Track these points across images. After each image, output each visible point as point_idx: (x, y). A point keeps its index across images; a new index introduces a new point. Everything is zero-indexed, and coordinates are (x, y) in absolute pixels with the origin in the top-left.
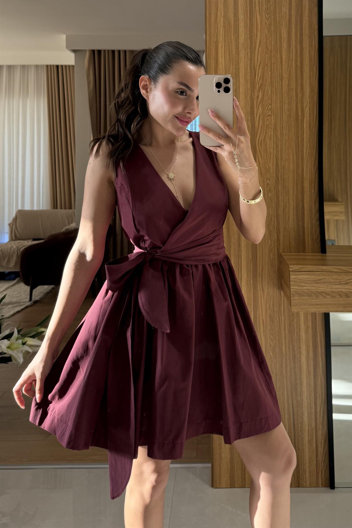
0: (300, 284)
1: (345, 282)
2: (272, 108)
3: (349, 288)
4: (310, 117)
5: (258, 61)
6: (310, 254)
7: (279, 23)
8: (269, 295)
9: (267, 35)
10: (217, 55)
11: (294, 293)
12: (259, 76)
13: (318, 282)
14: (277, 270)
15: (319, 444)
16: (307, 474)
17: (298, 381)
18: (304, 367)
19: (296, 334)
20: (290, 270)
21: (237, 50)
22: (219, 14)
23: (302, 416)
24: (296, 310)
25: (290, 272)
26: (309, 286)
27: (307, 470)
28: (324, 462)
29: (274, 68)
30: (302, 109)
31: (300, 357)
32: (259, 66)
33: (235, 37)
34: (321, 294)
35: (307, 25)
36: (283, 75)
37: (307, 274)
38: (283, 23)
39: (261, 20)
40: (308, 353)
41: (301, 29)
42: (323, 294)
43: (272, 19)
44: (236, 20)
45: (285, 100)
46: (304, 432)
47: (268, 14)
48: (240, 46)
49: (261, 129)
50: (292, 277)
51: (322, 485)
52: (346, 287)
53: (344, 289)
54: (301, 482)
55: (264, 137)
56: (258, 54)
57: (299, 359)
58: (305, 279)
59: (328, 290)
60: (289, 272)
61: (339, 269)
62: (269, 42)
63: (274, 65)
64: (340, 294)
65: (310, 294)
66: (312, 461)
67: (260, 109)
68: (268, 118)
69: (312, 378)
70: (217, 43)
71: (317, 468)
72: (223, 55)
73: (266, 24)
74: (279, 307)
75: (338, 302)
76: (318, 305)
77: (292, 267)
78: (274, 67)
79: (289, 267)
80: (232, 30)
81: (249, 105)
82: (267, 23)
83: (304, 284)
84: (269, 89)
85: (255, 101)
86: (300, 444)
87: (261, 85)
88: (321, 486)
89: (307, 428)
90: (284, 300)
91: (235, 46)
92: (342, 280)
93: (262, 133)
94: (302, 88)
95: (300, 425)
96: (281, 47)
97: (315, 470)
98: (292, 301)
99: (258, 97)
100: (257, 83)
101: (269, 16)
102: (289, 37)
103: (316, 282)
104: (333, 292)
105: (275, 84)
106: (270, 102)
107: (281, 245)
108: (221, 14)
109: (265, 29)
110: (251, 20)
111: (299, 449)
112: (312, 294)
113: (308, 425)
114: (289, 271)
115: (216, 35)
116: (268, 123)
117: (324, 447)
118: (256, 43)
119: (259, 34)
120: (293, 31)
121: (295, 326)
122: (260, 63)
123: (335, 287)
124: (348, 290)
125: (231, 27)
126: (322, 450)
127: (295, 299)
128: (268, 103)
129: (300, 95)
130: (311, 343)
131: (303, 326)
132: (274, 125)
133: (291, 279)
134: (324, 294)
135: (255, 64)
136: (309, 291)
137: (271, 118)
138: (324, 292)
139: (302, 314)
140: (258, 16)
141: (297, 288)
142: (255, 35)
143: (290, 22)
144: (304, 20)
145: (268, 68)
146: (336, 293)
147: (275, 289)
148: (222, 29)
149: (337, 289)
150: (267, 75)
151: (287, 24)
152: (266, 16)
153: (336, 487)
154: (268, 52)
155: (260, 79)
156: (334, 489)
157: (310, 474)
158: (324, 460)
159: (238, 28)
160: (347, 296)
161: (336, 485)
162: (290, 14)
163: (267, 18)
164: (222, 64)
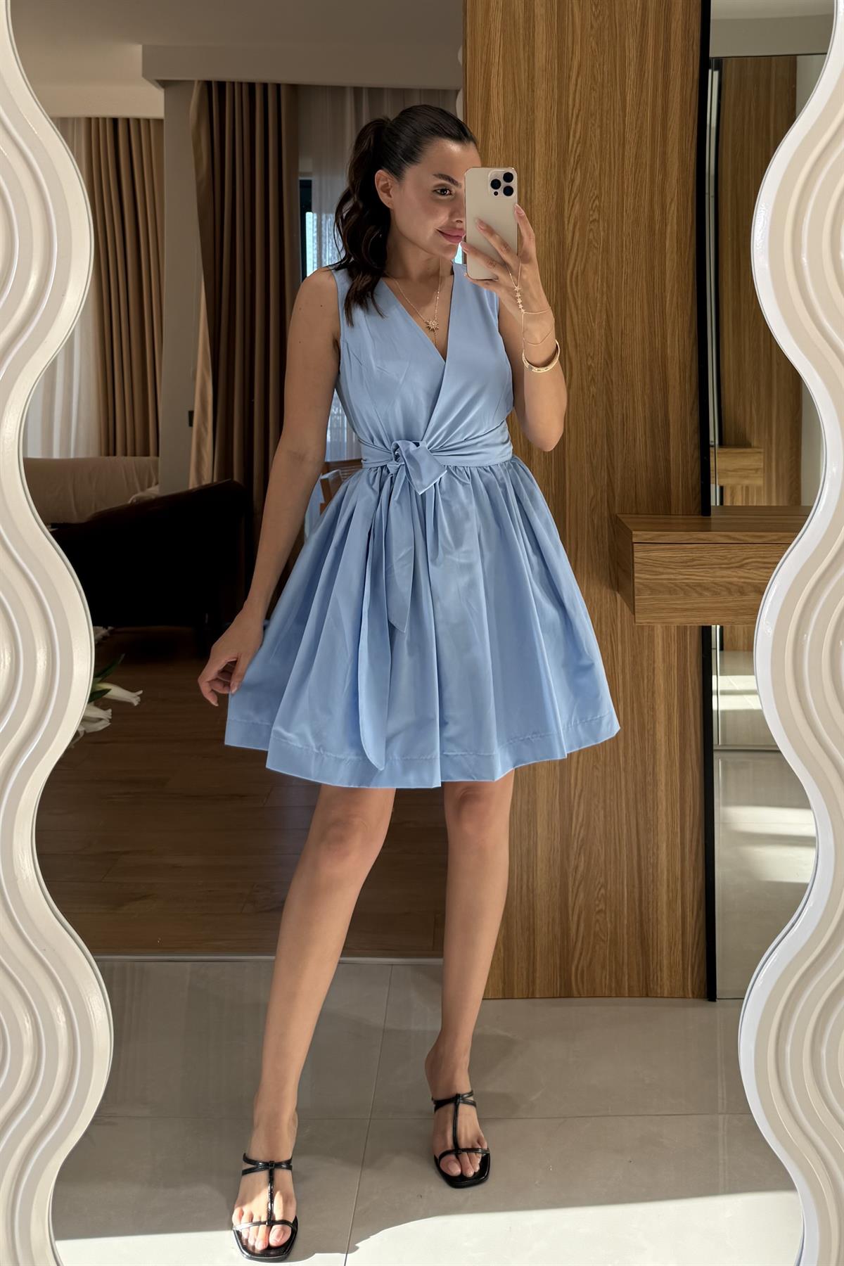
0: (654, 569)
1: (736, 565)
2: (602, 205)
3: (746, 575)
4: (678, 224)
5: (574, 105)
6: (681, 517)
7: (620, 25)
8: (591, 600)
9: (595, 50)
10: (489, 90)
11: (641, 586)
12: (577, 137)
13: (689, 564)
14: (607, 549)
15: (689, 913)
16: (665, 969)
17: (649, 779)
18: (663, 748)
19: (646, 681)
20: (634, 540)
21: (530, 82)
22: (493, 4)
23: (655, 851)
24: (644, 621)
25: (635, 545)
26: (672, 573)
27: (665, 962)
28: (697, 948)
29: (608, 122)
30: (663, 208)
31: (654, 727)
32: (577, 117)
33: (526, 55)
34: (694, 589)
35: (679, 32)
36: (627, 135)
37: (668, 549)
38: (630, 25)
39: (583, 19)
40: (669, 718)
41: (667, 40)
42: (698, 589)
43: (606, 17)
44: (530, 17)
45: (627, 188)
46: (658, 884)
47: (596, 7)
48: (538, 73)
49: (577, 249)
50: (639, 555)
51: (693, 993)
52: (741, 573)
53: (736, 577)
54: (652, 986)
55: (582, 267)
56: (575, 91)
57: (651, 732)
58: (665, 559)
59: (707, 580)
60: (633, 545)
61: (730, 537)
62: (599, 65)
63: (607, 114)
64: (728, 588)
65: (673, 589)
66: (675, 944)
67: (577, 207)
68: (592, 226)
69: (678, 772)
70: (488, 65)
71: (683, 960)
72: (501, 93)
73: (592, 27)
74: (612, 626)
75: (725, 605)
76: (687, 610)
77: (638, 536)
78: (607, 119)
79: (631, 536)
80: (521, 37)
81: (553, 199)
82: (595, 25)
83: (661, 570)
84: (596, 164)
85: (567, 192)
86: (651, 910)
87: (579, 156)
88: (690, 996)
89: (665, 877)
90: (622, 610)
91: (527, 74)
92: (733, 560)
93: (579, 259)
94: (664, 164)
95: (651, 871)
96: (624, 77)
97: (681, 962)
98: (636, 604)
99: (573, 181)
100: (572, 151)
101: (600, 11)
102: (640, 55)
103: (686, 564)
104: (715, 583)
105: (608, 156)
106: (597, 192)
107: (617, 498)
109: (591, 38)
110: (561, 17)
111: (649, 920)
112: (678, 589)
113: (668, 871)
115: (485, 48)
116: (591, 237)
117: (698, 914)
118: (570, 70)
119: (578, 48)
120: (651, 42)
121: (645, 664)
122: (579, 110)
123: (719, 573)
124: (743, 580)
125: (519, 32)
126: (693, 920)
127: (642, 599)
128: (594, 193)
129: (658, 178)
130: (676, 700)
131: (660, 665)
132: (604, 240)
133: (636, 560)
134: (700, 588)
135: (568, 112)
136: (672, 583)
137: (599, 227)
138: (699, 585)
139: (659, 630)
140: (576, 10)
141: (648, 576)
142: (570, 50)
143: (644, 24)
144: (673, 20)
145: (595, 120)
146: (721, 586)
147: (604, 588)
148: (498, 35)
149: (723, 577)
150: (593, 135)
151: (638, 27)
152: (592, 9)
153: (718, 997)
154: (595, 88)
155: (578, 144)
156: (715, 1001)
157: (671, 972)
158: (698, 944)
159: (534, 36)
160: (742, 592)
161: (719, 995)
162: (644, 8)
163: (594, 15)
164: (499, 111)
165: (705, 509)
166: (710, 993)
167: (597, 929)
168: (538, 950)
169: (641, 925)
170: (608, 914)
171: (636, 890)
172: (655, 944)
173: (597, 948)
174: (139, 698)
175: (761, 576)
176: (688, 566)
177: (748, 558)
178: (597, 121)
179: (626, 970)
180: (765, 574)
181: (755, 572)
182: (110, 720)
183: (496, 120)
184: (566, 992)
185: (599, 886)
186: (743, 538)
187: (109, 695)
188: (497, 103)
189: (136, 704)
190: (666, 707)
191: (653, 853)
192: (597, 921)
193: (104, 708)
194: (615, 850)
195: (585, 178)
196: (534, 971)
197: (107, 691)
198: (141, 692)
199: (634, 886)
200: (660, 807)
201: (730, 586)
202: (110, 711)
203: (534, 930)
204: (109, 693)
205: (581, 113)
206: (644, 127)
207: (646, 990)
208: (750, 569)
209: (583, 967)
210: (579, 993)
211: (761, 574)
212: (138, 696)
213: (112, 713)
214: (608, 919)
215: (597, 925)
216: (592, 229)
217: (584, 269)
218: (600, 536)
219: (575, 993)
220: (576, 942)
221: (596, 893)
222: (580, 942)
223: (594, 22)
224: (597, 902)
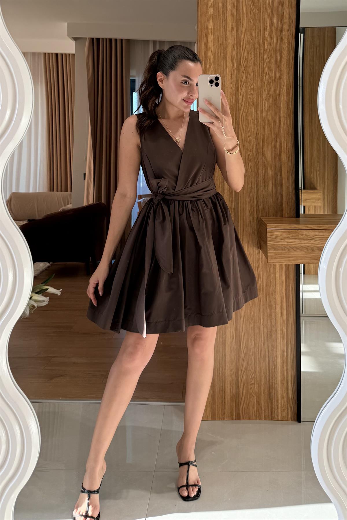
1: (310, 238)
2: (254, 88)
3: (315, 243)
4: (286, 96)
5: (243, 46)
6: (287, 218)
7: (262, 13)
8: (249, 253)
9: (252, 23)
10: (208, 40)
11: (270, 247)
12: (244, 59)
13: (291, 238)
14: (256, 232)
15: (289, 385)
16: (279, 408)
17: (273, 328)
18: (279, 315)
19: (272, 287)
20: (267, 228)
21: (225, 36)
22: (210, 4)
24: (271, 262)
26: (283, 242)
27: (280, 406)
28: (293, 400)
29: (257, 53)
30: (280, 89)
31: (276, 307)
32: (244, 50)
33: (223, 25)
34: (293, 249)
35: (287, 16)
36: (265, 58)
37: (282, 232)
38: (266, 13)
39: (247, 10)
40: (282, 303)
41: (282, 19)
42: (294, 248)
43: (257, 10)
44: (225, 9)
45: (265, 80)
46: (277, 372)
47: (253, 5)
48: (228, 33)
49: (244, 106)
50: (269, 234)
51: (291, 419)
52: (312, 242)
53: (310, 243)
54: (274, 416)
56: (244, 40)
57: (274, 309)
58: (280, 236)
59: (298, 245)
60: (267, 231)
61: (308, 227)
62: (254, 29)
63: (257, 49)
64: (307, 248)
65: (283, 249)
66: (283, 398)
67: (244, 88)
68: (250, 96)
69: (285, 326)
70: (207, 29)
71: (287, 405)
72: (213, 41)
73: (251, 14)
74: (258, 264)
75: (306, 255)
76: (290, 257)
77: (269, 226)
79: (266, 226)
80: (221, 18)
81: (234, 84)
82: (252, 13)
83: (278, 240)
84: (252, 71)
85: (240, 81)
86: (274, 383)
87: (245, 66)
88: (290, 420)
89: (280, 370)
90: (262, 258)
91: (223, 33)
92: (309, 236)
93: (245, 110)
94: (280, 70)
96: (264, 34)
97: (286, 406)
98: (268, 254)
99: (242, 78)
100: (242, 65)
101: (254, 8)
102: (271, 25)
103: (290, 238)
104: (301, 246)
105: (257, 67)
106: (252, 82)
107: (260, 210)
108: (211, 4)
109: (251, 18)
110: (238, 10)
111: (273, 388)
112: (286, 248)
113: (281, 367)
115: (206, 22)
116: (250, 101)
118: (242, 31)
119: (245, 22)
120: (275, 20)
121: (272, 280)
122: (245, 48)
123: (303, 242)
124: (313, 245)
125: (220, 16)
126: (292, 388)
127: (271, 253)
129: (278, 76)
130: (285, 295)
131: (278, 280)
132: (255, 102)
135: (240, 49)
136: (284, 246)
137: (253, 97)
138: (295, 247)
139: (278, 266)
140: (244, 6)
141: (273, 243)
142: (242, 23)
143: (272, 13)
144: (284, 11)
146: (304, 247)
147: (255, 248)
148: (211, 17)
149: (305, 244)
150: (250, 59)
151: (270, 13)
152: (251, 7)
153: (302, 421)
154: (252, 38)
155: (244, 62)
156: (301, 422)
157: (282, 410)
158: (293, 398)
159: (226, 18)
160: (313, 250)
161: (302, 420)
162: (273, 6)
163: (252, 9)
164: (212, 48)
165: (297, 215)
166: (299, 419)
167: (251, 391)
168: (226, 400)
169: (270, 390)
170: (256, 385)
171: (268, 375)
172: (275, 398)
173: (251, 399)
174: (60, 292)
175: (321, 243)
177: (315, 236)
178: (253, 52)
179: (263, 409)
180: (322, 243)
181: (319, 242)
182: (48, 301)
183: (211, 52)
184: (238, 418)
185: (252, 373)
186: (313, 227)
187: (47, 291)
188: (211, 45)
189: (59, 294)
190: (280, 298)
191: (275, 360)
192: (251, 388)
193: (46, 296)
194: (259, 358)
195: (247, 75)
196: (225, 409)
197: (48, 289)
198: (61, 290)
199: (266, 374)
200: (278, 341)
202: (48, 297)
203: (224, 391)
204: (48, 290)
205: (246, 49)
206: (272, 55)
207: (272, 418)
208: (316, 240)
209: (245, 408)
210: (243, 418)
211: (321, 242)
212: (60, 291)
213: (49, 298)
214: (256, 387)
215: (251, 390)
216: (250, 98)
217: (247, 114)
218: (253, 226)
219: (242, 418)
220: (242, 397)
221: (251, 376)
222: (244, 397)
223: (252, 12)
224: (251, 380)
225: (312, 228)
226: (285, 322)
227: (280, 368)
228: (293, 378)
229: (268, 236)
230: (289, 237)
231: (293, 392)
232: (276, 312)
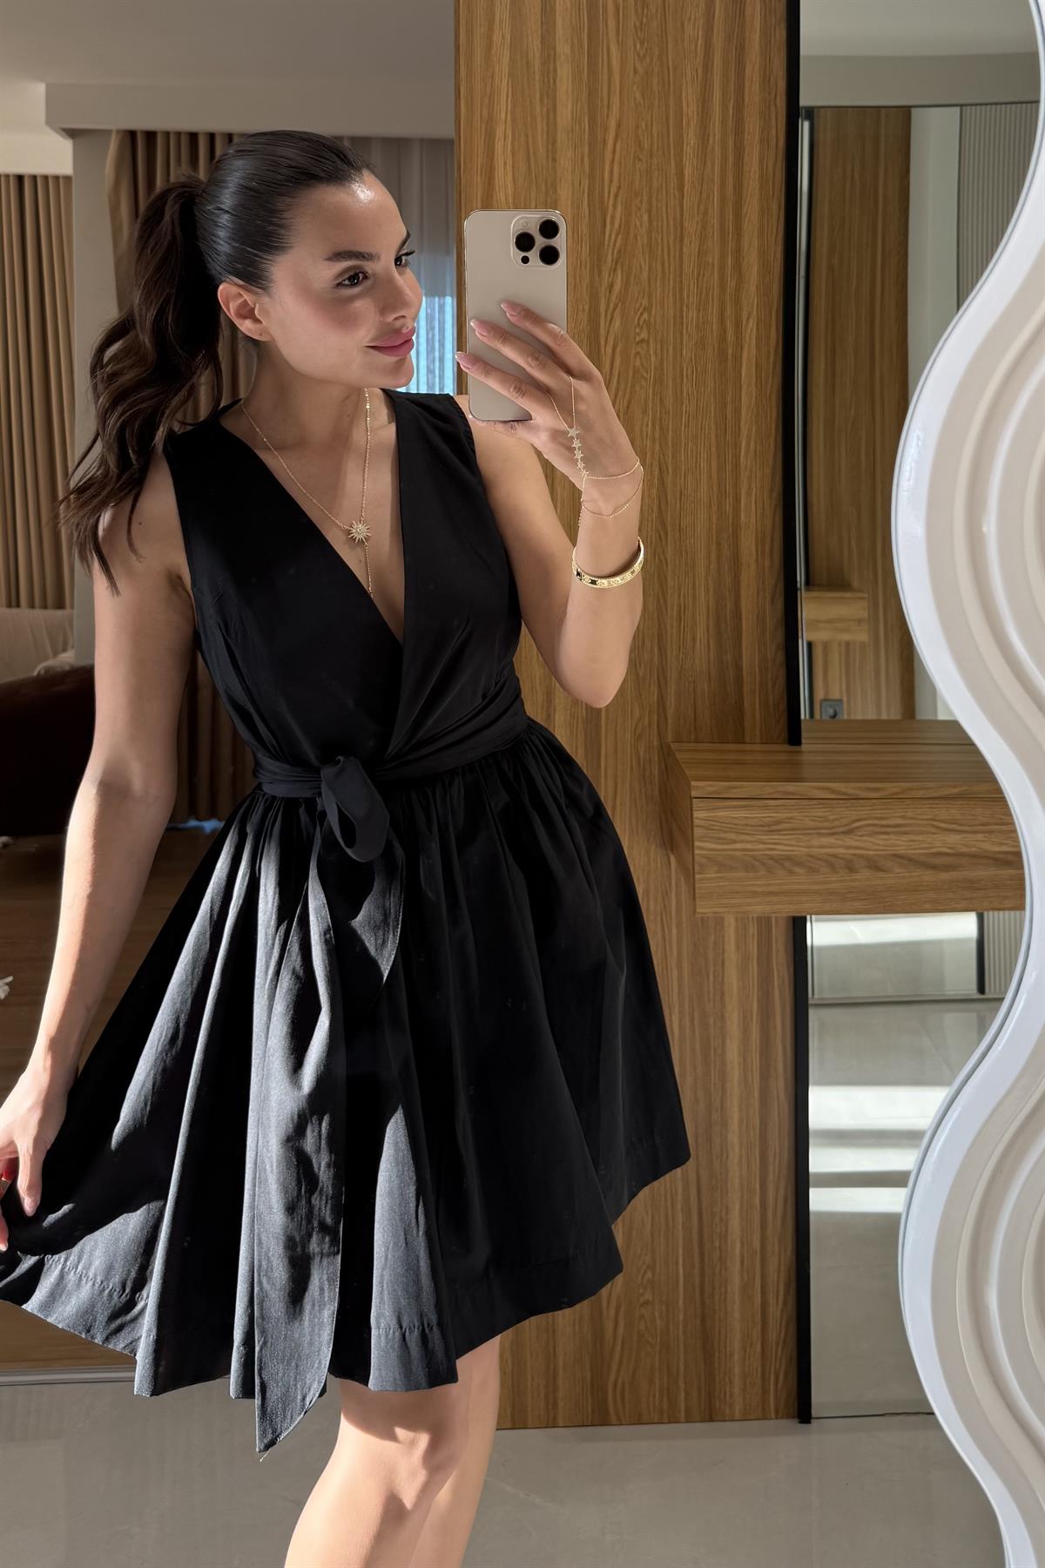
1: (842, 830)
2: (652, 320)
3: (857, 844)
4: (758, 348)
5: (611, 181)
6: (758, 747)
7: (675, 69)
9: (640, 104)
10: (492, 158)
11: (704, 861)
12: (617, 225)
13: (773, 828)
14: (657, 792)
15: (772, 1300)
16: (736, 1380)
18: (735, 1074)
19: (711, 978)
20: (694, 794)
21: (550, 146)
22: (496, 38)
23: (723, 1215)
24: (709, 910)
25: (694, 800)
26: (750, 842)
27: (737, 1370)
28: (783, 1350)
29: (659, 205)
30: (738, 325)
31: (724, 1043)
32: (616, 196)
33: (545, 109)
34: (781, 864)
36: (686, 224)
37: (742, 807)
38: (688, 70)
39: (623, 61)
40: (745, 1031)
41: (740, 93)
42: (787, 864)
43: (655, 58)
44: (549, 57)
45: (688, 296)
46: (728, 1261)
47: (642, 43)
48: (561, 136)
49: (617, 379)
50: (699, 815)
51: (777, 1412)
52: (848, 841)
53: (841, 846)
54: (717, 1406)
56: (613, 161)
57: (719, 1051)
58: (737, 821)
59: (799, 851)
60: (691, 804)
61: (832, 791)
62: (646, 126)
63: (657, 194)
64: (831, 863)
65: (749, 864)
66: (751, 1344)
67: (617, 323)
68: (639, 349)
69: (757, 1105)
70: (490, 122)
71: (763, 1366)
72: (509, 162)
73: (635, 72)
74: (664, 901)
75: (826, 886)
76: (771, 893)
77: (699, 788)
78: (657, 200)
79: (689, 787)
80: (537, 86)
81: (583, 310)
82: (641, 70)
83: (733, 836)
84: (643, 264)
85: (603, 299)
86: (717, 1297)
87: (619, 251)
88: (773, 1416)
89: (738, 1251)
90: (677, 879)
91: (545, 136)
92: (837, 823)
93: (620, 394)
94: (738, 265)
95: (717, 1244)
96: (680, 142)
97: (759, 1369)
98: (697, 885)
99: (611, 286)
100: (608, 246)
101: (647, 51)
102: (702, 112)
103: (770, 828)
104: (811, 856)
105: (660, 252)
106: (645, 302)
107: (669, 721)
108: (503, 36)
109: (635, 87)
110: (593, 60)
111: (714, 1312)
112: (757, 863)
113: (742, 1243)
114: (691, 798)
115: (486, 100)
116: (638, 363)
117: (785, 1303)
118: (606, 130)
119: (615, 101)
120: (717, 95)
121: (711, 955)
122: (619, 188)
123: (816, 841)
124: (851, 851)
125: (534, 79)
126: (779, 1311)
127: (708, 879)
128: (641, 305)
129: (731, 284)
130: (753, 1006)
131: (732, 955)
132: (655, 369)
133: (696, 822)
134: (790, 863)
135: (603, 188)
136: (750, 856)
137: (648, 351)
138: (789, 858)
139: (730, 922)
140: (614, 48)
141: (714, 846)
142: (606, 103)
144: (748, 64)
145: (641, 202)
146: (820, 859)
147: (653, 847)
148: (505, 81)
149: (821, 847)
150: (638, 223)
151: (700, 71)
152: (635, 48)
153: (813, 1415)
154: (640, 157)
155: (616, 235)
156: (809, 1422)
157: (745, 1384)
158: (785, 1341)
159: (555, 83)
160: (850, 867)
161: (814, 1413)
162: (708, 45)
163: (639, 56)
164: (506, 187)
165: (794, 735)
166: (803, 1411)
167: (642, 1327)
168: (561, 1360)
169: (703, 1320)
170: (657, 1307)
171: (696, 1272)
172: (723, 1345)
173: (643, 1355)
175: (879, 845)
176: (772, 831)
177: (858, 820)
178: (644, 203)
179: (682, 1384)
181: (870, 839)
183: (503, 198)
184: (600, 1419)
185: (646, 1267)
186: (851, 791)
188: (503, 176)
190: (741, 1014)
192: (642, 1316)
194: (666, 1217)
195: (628, 279)
196: (555, 1390)
198: (10, 979)
200: (731, 1156)
201: (832, 859)
203: (554, 1331)
205: (621, 192)
206: (710, 211)
207: (710, 1412)
208: (861, 836)
209: (623, 1383)
210: (618, 1418)
211: (877, 842)
214: (657, 1314)
215: (643, 1323)
216: (638, 353)
217: (628, 407)
218: (647, 774)
219: (613, 1418)
220: (613, 1347)
221: (640, 1276)
222: (618, 1348)
223: (638, 65)
224: (641, 1291)
225: (844, 794)
226: (757, 1094)
227: (738, 1245)
228: (783, 1275)
229: (695, 820)
230: (769, 826)
231: (784, 1324)
232: (723, 1063)
